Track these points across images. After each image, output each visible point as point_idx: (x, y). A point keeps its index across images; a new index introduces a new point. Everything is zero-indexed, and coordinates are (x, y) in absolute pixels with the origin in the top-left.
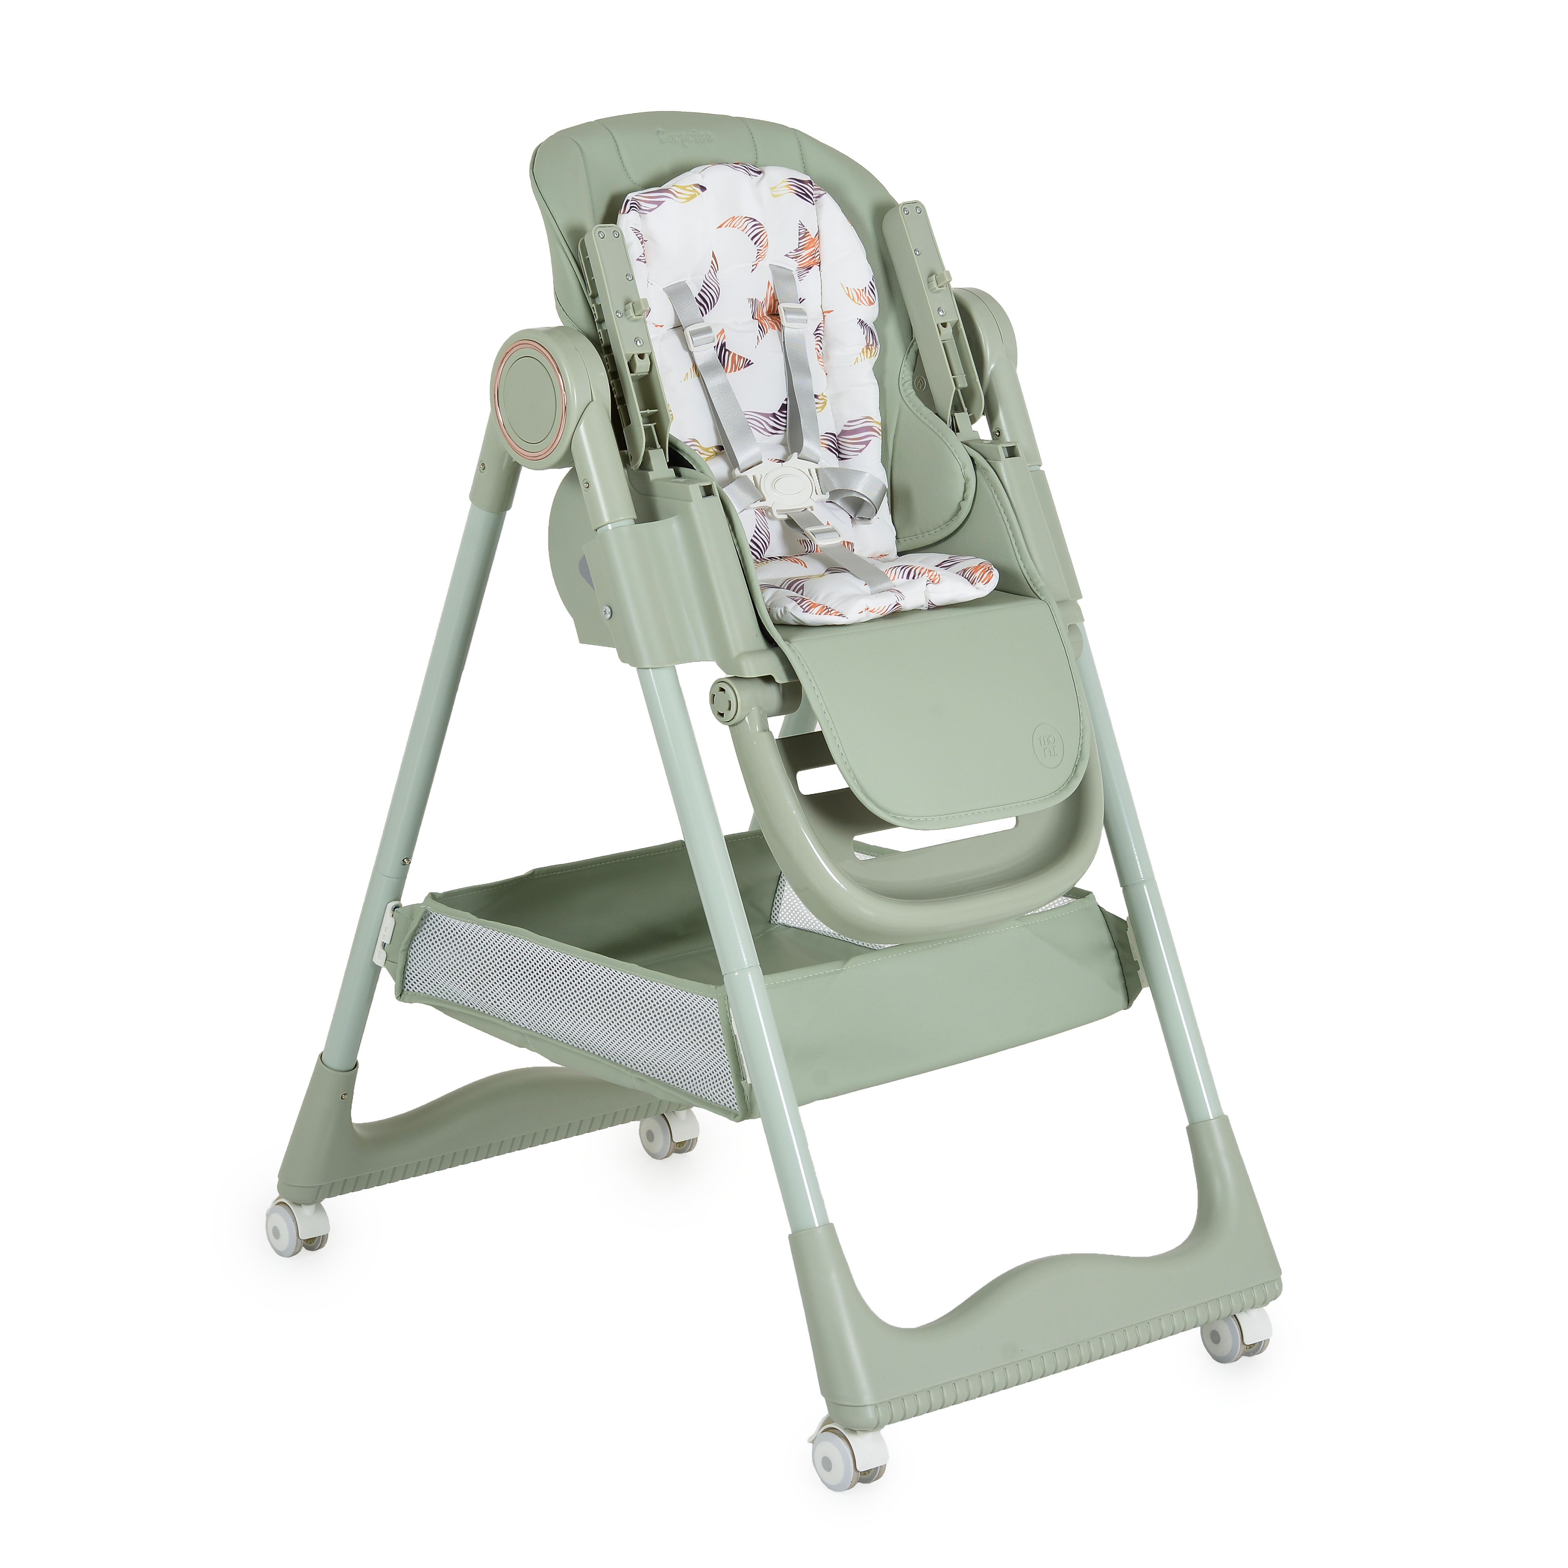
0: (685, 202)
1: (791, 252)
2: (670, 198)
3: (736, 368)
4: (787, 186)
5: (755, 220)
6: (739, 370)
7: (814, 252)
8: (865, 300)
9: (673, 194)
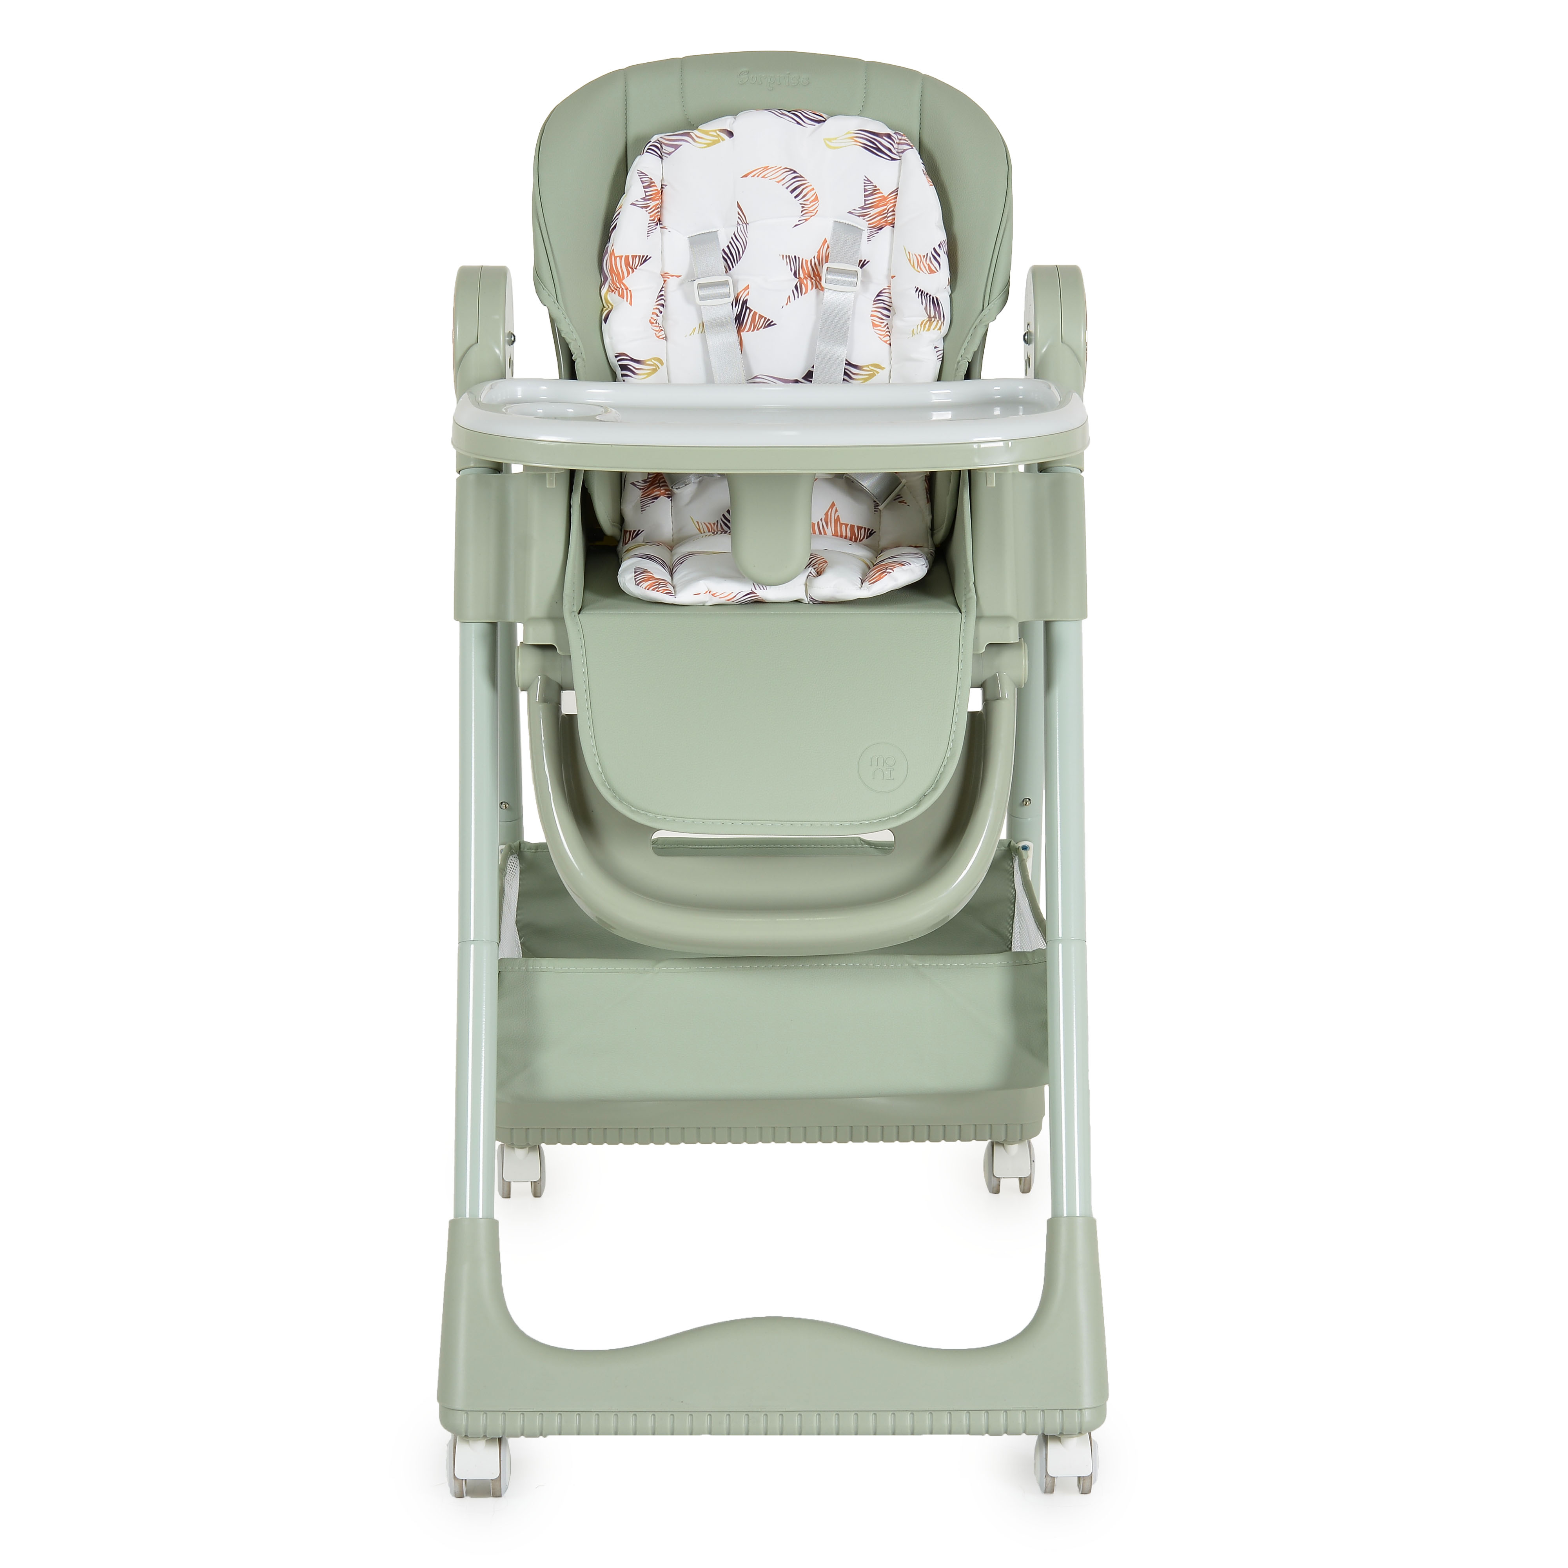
0: (705, 147)
1: (855, 210)
2: (688, 142)
3: (755, 327)
4: (852, 138)
5: (795, 172)
6: (758, 330)
7: (886, 211)
8: (925, 267)
9: (693, 138)
